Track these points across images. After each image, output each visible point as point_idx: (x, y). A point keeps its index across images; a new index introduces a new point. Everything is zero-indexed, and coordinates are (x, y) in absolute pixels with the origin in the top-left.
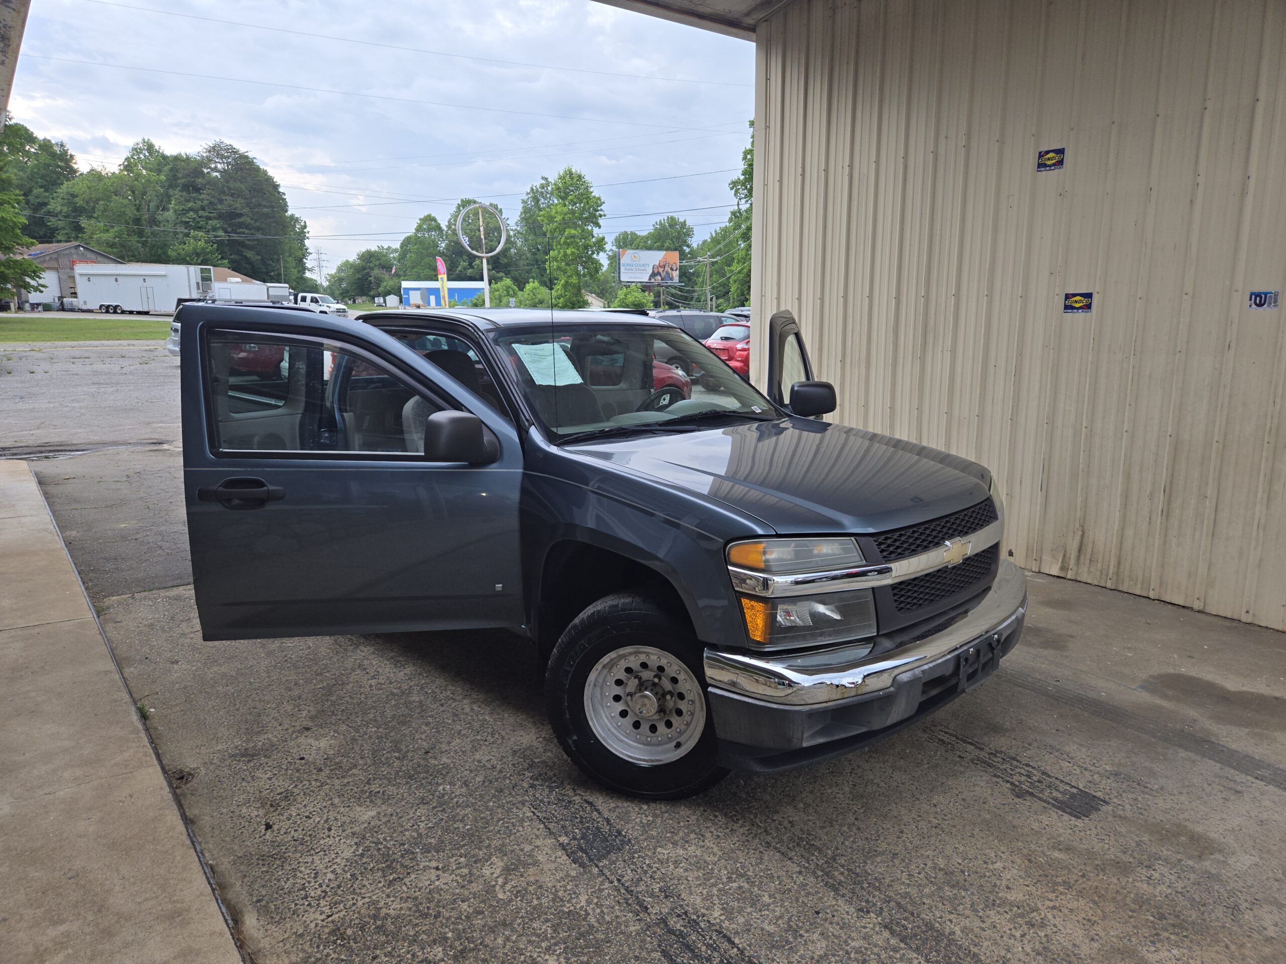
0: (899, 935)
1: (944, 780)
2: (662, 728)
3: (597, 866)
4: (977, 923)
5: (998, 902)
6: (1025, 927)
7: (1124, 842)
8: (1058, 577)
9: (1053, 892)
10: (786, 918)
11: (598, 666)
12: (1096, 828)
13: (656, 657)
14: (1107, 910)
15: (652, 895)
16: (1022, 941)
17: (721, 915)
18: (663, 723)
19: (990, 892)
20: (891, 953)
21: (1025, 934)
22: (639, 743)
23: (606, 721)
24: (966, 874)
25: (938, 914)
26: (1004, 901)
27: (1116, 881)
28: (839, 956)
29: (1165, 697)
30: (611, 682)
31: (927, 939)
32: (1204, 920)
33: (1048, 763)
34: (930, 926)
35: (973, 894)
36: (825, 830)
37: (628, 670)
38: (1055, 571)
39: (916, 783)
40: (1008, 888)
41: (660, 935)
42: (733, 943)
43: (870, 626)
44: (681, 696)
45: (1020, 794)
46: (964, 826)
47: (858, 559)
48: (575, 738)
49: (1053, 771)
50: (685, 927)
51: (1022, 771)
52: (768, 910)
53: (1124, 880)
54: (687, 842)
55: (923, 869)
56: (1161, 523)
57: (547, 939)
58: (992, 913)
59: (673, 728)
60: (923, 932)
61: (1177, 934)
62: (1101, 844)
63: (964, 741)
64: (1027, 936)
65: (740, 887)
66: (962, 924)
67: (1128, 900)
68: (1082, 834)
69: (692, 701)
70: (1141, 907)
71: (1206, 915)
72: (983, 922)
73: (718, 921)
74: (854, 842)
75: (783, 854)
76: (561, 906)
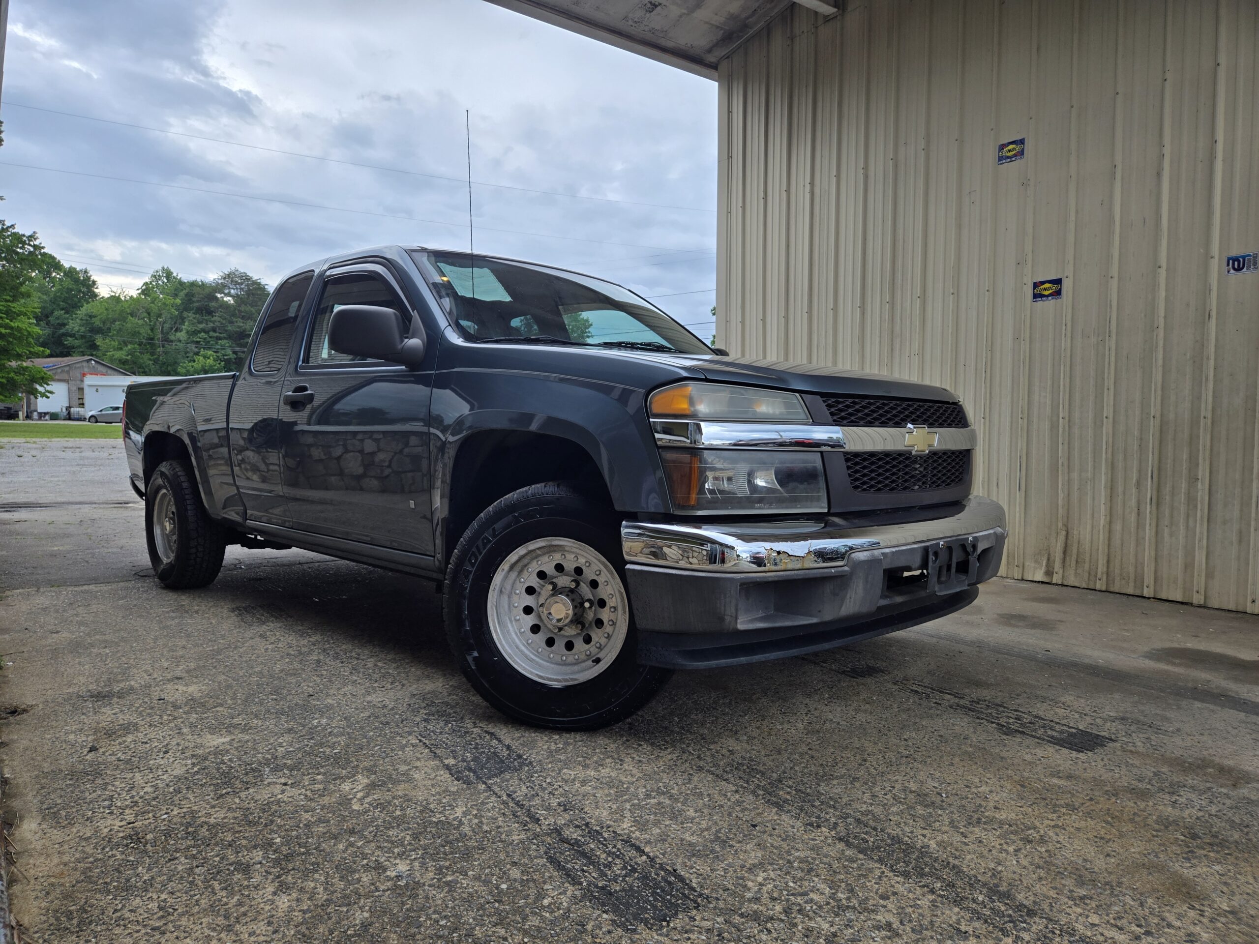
0: (857, 847)
1: (917, 720)
2: (579, 645)
3: (484, 783)
4: (959, 838)
5: (984, 820)
6: (1020, 844)
7: (1139, 772)
8: (1043, 582)
9: (1054, 812)
10: (714, 830)
11: (505, 566)
12: (1102, 760)
13: (573, 556)
14: (1124, 830)
15: (548, 808)
16: (1016, 855)
17: (631, 826)
18: (581, 639)
19: (973, 812)
20: (847, 863)
21: (1020, 849)
22: (552, 663)
23: (514, 636)
24: (944, 795)
25: (907, 829)
26: (991, 820)
27: (1133, 805)
28: (777, 865)
29: (1174, 664)
30: (521, 589)
31: (893, 851)
32: (1250, 840)
33: (1041, 709)
34: (897, 840)
35: (952, 812)
36: (771, 758)
37: (542, 575)
38: (1039, 576)
39: (883, 723)
40: (996, 808)
41: (549, 844)
42: (643, 852)
43: (818, 499)
44: (602, 603)
45: (1008, 732)
46: (941, 757)
47: (803, 416)
48: (476, 654)
49: (1049, 715)
50: (583, 836)
51: (1010, 715)
52: (692, 822)
53: (1142, 805)
54: (602, 765)
55: (890, 791)
56: (1150, 512)
57: (403, 845)
58: (977, 830)
59: (592, 643)
60: (889, 845)
61: (1218, 852)
62: (1111, 774)
63: (941, 692)
64: (1023, 851)
65: (659, 803)
66: (939, 839)
67: (1149, 821)
68: (1086, 765)
69: (614, 608)
70: (1167, 827)
71: (1251, 836)
72: (966, 837)
73: (626, 831)
74: (806, 767)
75: (717, 776)
76: (430, 816)
